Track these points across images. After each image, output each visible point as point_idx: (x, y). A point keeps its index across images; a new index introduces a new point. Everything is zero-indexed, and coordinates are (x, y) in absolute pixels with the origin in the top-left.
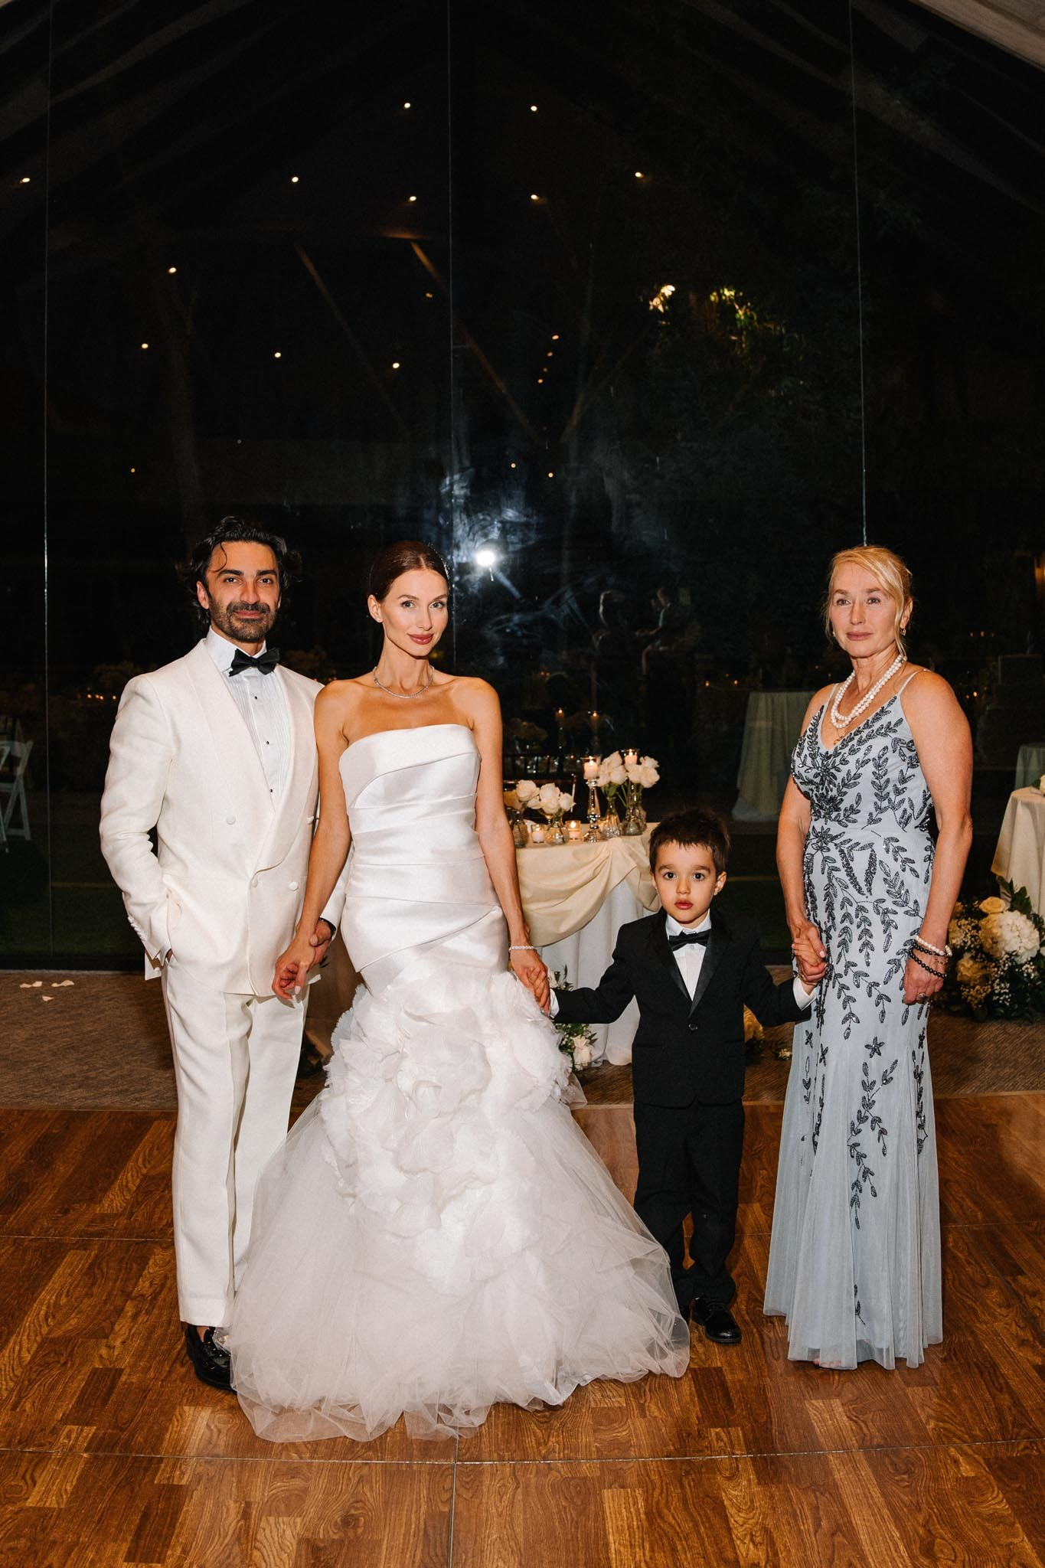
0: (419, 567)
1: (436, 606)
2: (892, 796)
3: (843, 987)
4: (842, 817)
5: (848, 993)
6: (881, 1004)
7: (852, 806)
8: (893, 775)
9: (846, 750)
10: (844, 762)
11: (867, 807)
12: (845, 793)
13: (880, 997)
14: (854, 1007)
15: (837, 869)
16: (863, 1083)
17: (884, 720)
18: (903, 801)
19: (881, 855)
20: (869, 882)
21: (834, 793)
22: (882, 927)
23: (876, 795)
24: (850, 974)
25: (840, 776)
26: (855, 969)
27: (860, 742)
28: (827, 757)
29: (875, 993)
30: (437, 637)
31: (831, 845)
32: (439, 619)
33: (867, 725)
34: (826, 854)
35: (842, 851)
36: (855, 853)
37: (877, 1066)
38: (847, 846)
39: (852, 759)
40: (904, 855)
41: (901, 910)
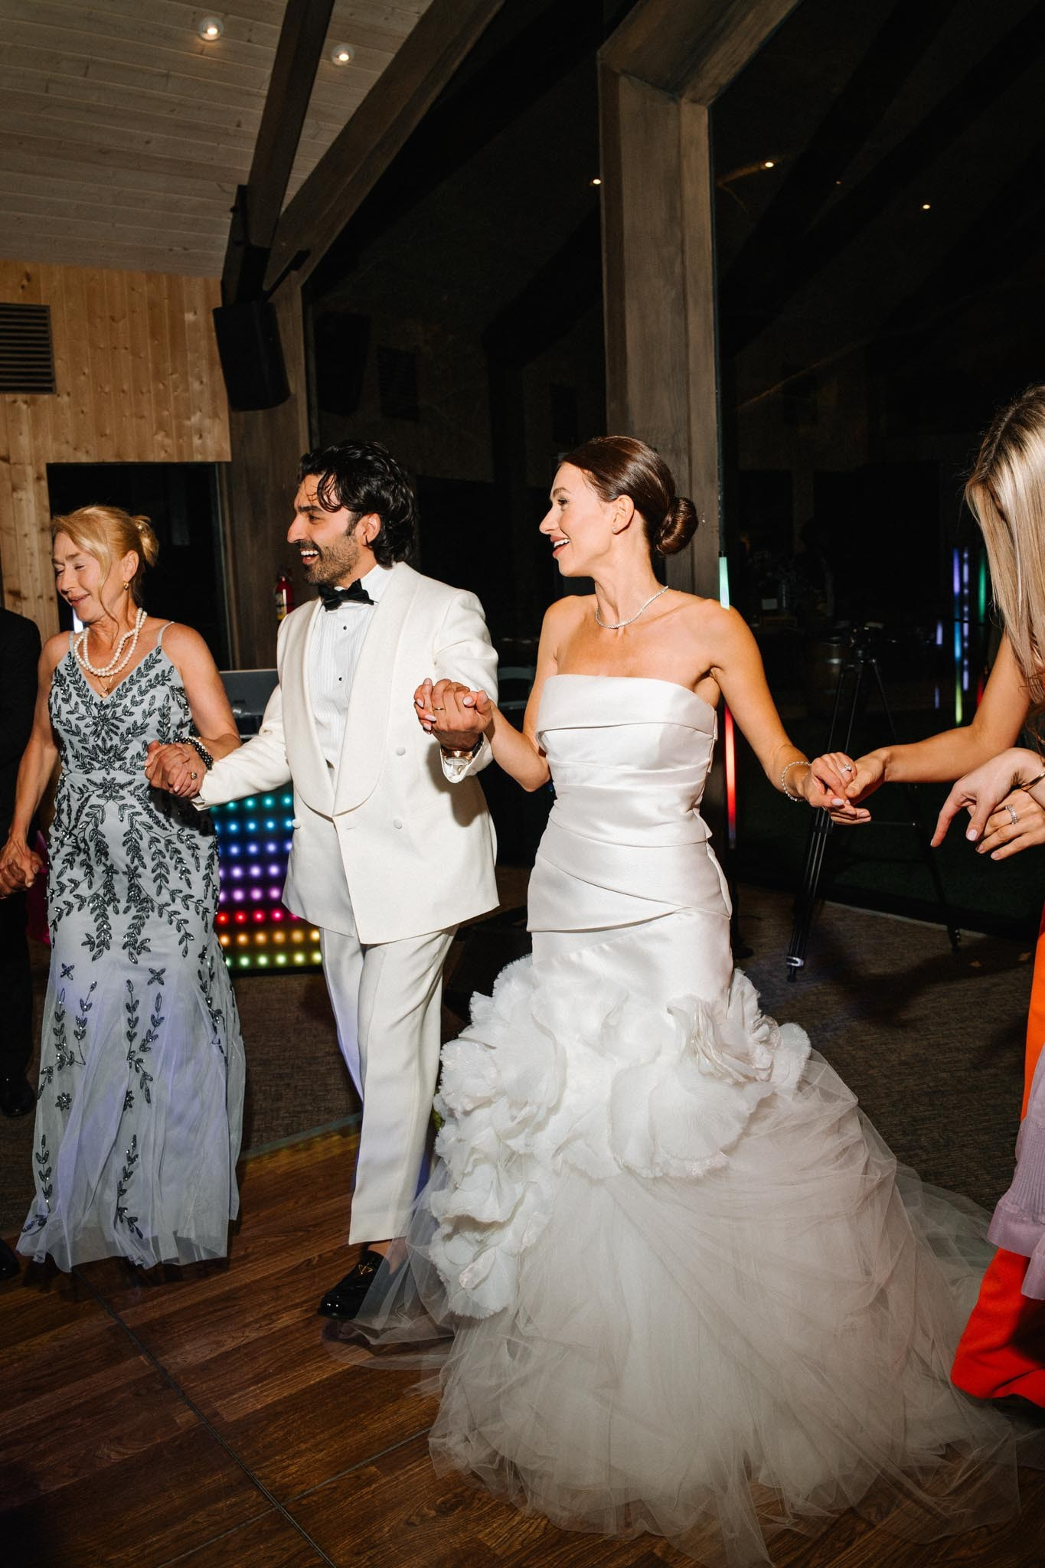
4: (128, 765)
21: (115, 742)
22: (189, 853)
38: (140, 791)
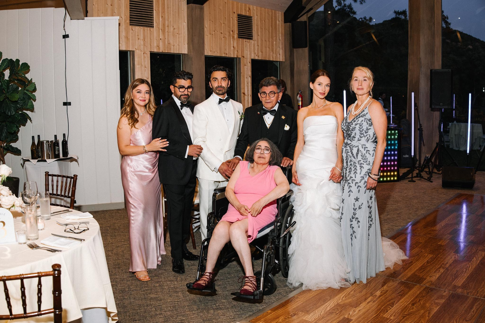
0: (324, 75)
1: (327, 86)
2: (364, 134)
3: (349, 183)
4: (351, 139)
5: (350, 185)
6: (358, 188)
7: (354, 136)
8: (365, 128)
9: (353, 121)
10: (352, 124)
11: (357, 137)
12: (352, 133)
13: (359, 186)
14: (351, 189)
15: (349, 152)
16: (354, 208)
17: (363, 114)
18: (367, 135)
19: (361, 149)
20: (357, 156)
21: (350, 133)
22: (360, 168)
23: (360, 133)
24: (351, 180)
25: (351, 128)
26: (352, 179)
27: (357, 119)
28: (349, 123)
29: (357, 185)
30: (326, 94)
31: (348, 146)
32: (328, 89)
33: (359, 115)
34: (346, 148)
35: (350, 148)
36: (354, 148)
37: (357, 204)
38: (352, 146)
39: (354, 123)
40: (367, 149)
41: (365, 163)
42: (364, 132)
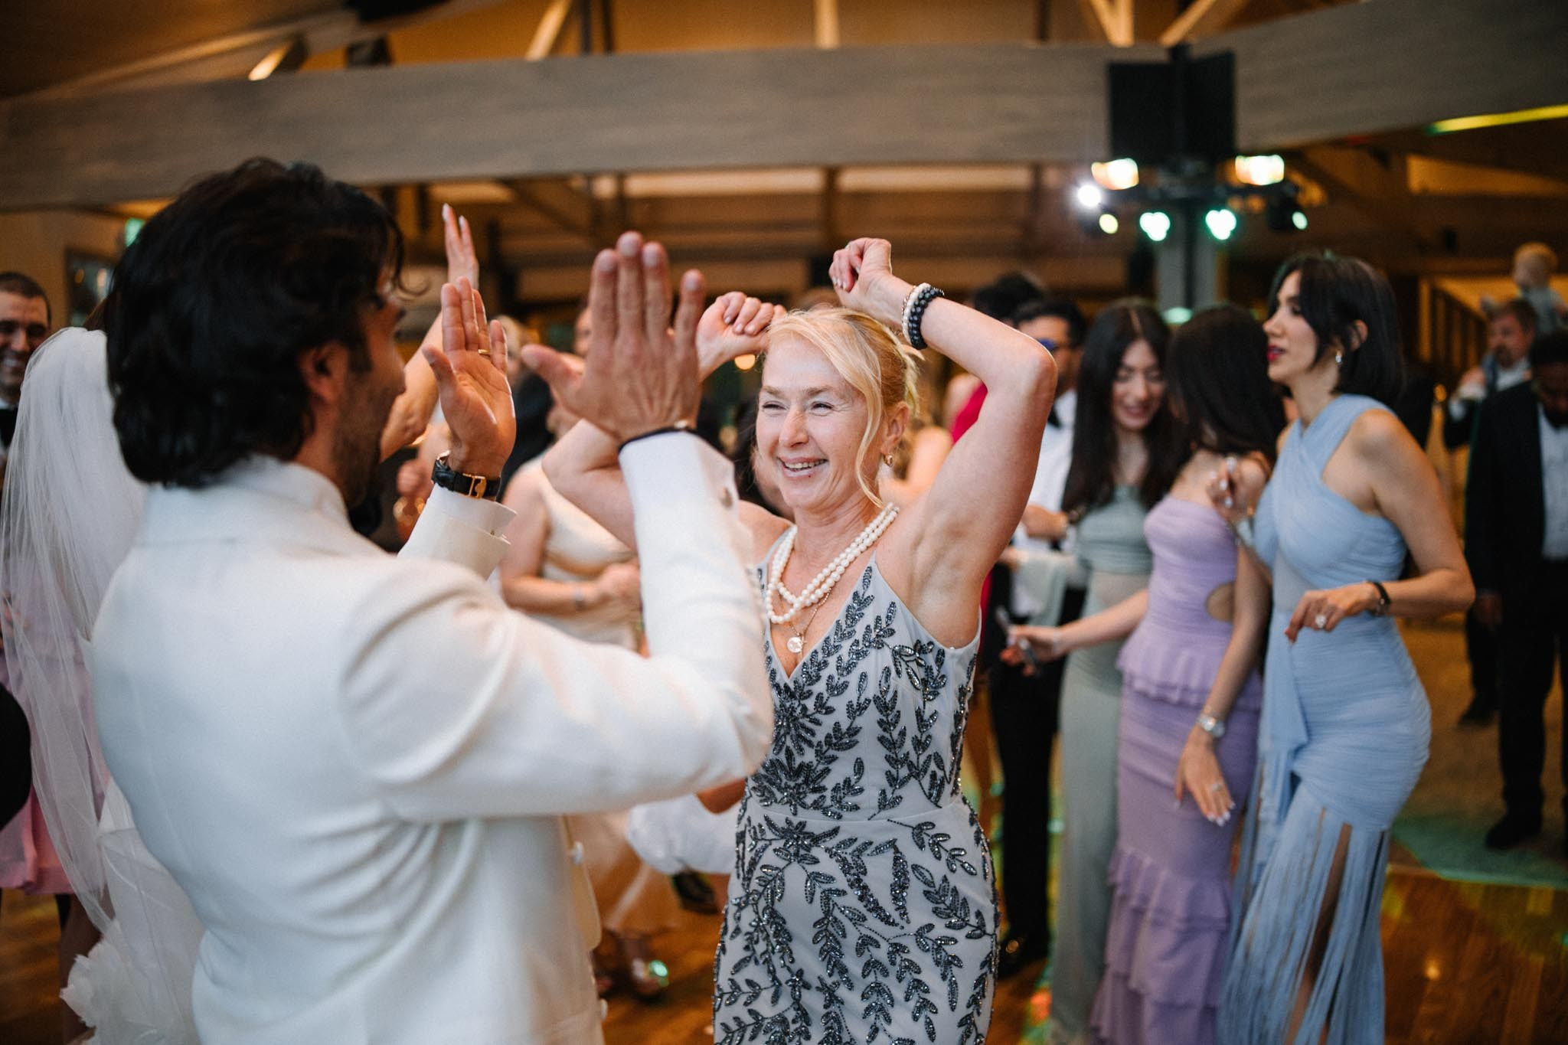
10: (824, 709)
12: (833, 759)
18: (927, 762)
19: (913, 855)
20: (900, 901)
22: (939, 970)
23: (888, 758)
25: (823, 732)
35: (842, 859)
36: (869, 859)
39: (839, 703)
40: (953, 845)
41: (960, 934)
42: (908, 746)
